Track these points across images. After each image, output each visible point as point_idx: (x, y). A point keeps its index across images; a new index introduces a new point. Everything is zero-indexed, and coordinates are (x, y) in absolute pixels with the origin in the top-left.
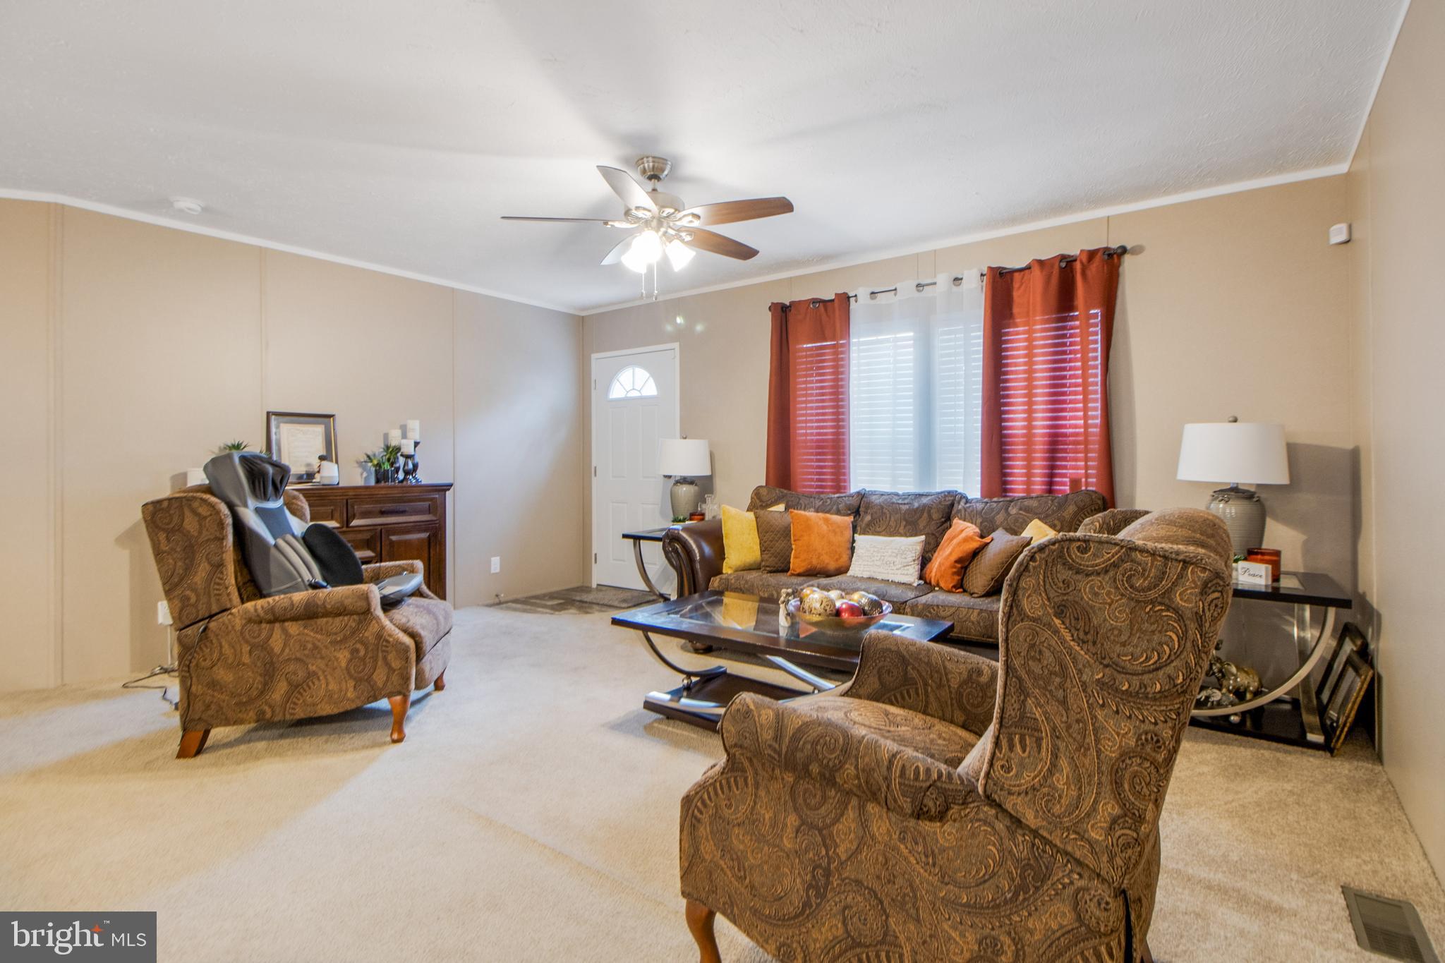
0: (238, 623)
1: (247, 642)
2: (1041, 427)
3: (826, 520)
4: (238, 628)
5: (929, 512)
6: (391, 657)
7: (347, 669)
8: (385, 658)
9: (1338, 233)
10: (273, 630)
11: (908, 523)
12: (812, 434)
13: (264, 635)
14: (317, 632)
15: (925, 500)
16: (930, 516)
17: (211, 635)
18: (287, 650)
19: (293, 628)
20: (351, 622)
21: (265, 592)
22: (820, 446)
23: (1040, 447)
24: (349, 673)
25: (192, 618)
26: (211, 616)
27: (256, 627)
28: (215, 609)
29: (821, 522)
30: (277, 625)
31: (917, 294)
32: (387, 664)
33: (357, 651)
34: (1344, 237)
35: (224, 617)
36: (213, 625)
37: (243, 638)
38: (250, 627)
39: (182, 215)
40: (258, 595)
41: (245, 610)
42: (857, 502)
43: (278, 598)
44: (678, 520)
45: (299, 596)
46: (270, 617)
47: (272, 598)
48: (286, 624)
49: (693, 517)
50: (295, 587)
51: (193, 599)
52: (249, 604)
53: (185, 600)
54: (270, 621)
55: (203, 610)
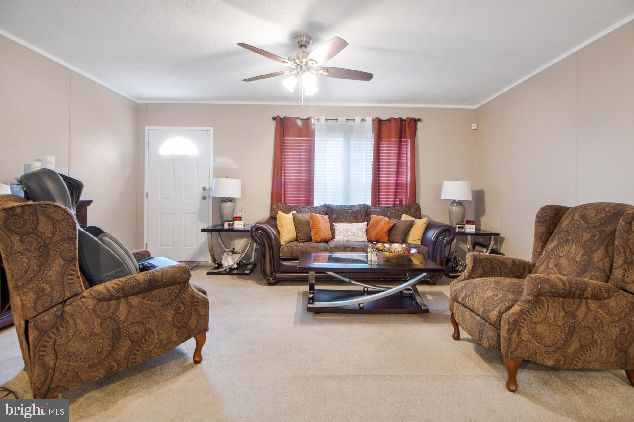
0: (90, 303)
1: (99, 317)
2: (393, 180)
4: (91, 307)
5: (361, 213)
6: (199, 308)
7: (173, 321)
8: (196, 310)
9: (474, 126)
10: (119, 304)
11: (354, 217)
13: (112, 310)
14: (152, 301)
15: (357, 208)
16: (361, 214)
17: (67, 317)
18: (130, 317)
19: (135, 300)
20: (176, 289)
21: (95, 278)
22: (298, 185)
23: (392, 188)
24: (174, 325)
26: (65, 301)
27: (106, 304)
28: (68, 295)
30: (122, 300)
31: (346, 123)
32: (198, 314)
33: (179, 308)
34: (476, 128)
35: (77, 301)
36: (68, 308)
37: (96, 315)
38: (101, 305)
40: (90, 282)
41: (99, 293)
42: (326, 209)
43: (125, 279)
44: (228, 221)
45: (141, 277)
46: (121, 295)
47: (116, 281)
48: (130, 298)
49: (235, 219)
50: (124, 272)
51: (48, 288)
52: (100, 288)
53: (40, 293)
54: (118, 298)
55: (57, 298)
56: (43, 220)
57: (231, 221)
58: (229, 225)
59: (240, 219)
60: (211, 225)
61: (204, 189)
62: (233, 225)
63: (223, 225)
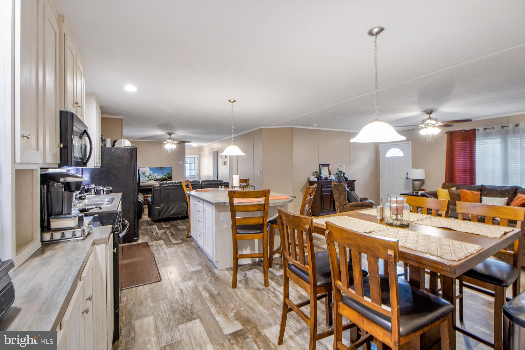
0: (349, 207)
3: (472, 193)
5: (508, 191)
11: (501, 194)
12: (461, 168)
15: (507, 188)
21: (351, 201)
22: (465, 171)
25: (341, 205)
26: (344, 205)
27: (352, 208)
28: (345, 204)
29: (470, 193)
30: (356, 208)
31: (502, 129)
35: (346, 205)
36: (345, 207)
37: (350, 210)
38: (351, 207)
39: (314, 127)
40: (349, 202)
41: (350, 204)
42: (481, 188)
43: (356, 202)
44: (416, 191)
45: (360, 202)
46: (355, 206)
47: (354, 203)
48: (358, 207)
49: (420, 190)
50: (357, 201)
51: (341, 202)
52: (351, 203)
53: (340, 202)
54: (355, 207)
55: (343, 204)
56: (340, 187)
57: (417, 191)
58: (416, 193)
59: (424, 190)
60: (411, 192)
61: (407, 174)
62: (418, 193)
63: (414, 193)
